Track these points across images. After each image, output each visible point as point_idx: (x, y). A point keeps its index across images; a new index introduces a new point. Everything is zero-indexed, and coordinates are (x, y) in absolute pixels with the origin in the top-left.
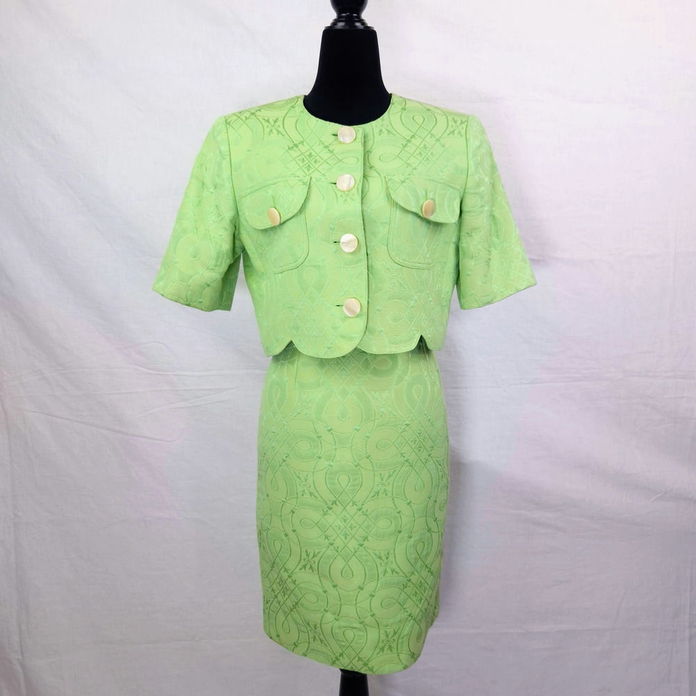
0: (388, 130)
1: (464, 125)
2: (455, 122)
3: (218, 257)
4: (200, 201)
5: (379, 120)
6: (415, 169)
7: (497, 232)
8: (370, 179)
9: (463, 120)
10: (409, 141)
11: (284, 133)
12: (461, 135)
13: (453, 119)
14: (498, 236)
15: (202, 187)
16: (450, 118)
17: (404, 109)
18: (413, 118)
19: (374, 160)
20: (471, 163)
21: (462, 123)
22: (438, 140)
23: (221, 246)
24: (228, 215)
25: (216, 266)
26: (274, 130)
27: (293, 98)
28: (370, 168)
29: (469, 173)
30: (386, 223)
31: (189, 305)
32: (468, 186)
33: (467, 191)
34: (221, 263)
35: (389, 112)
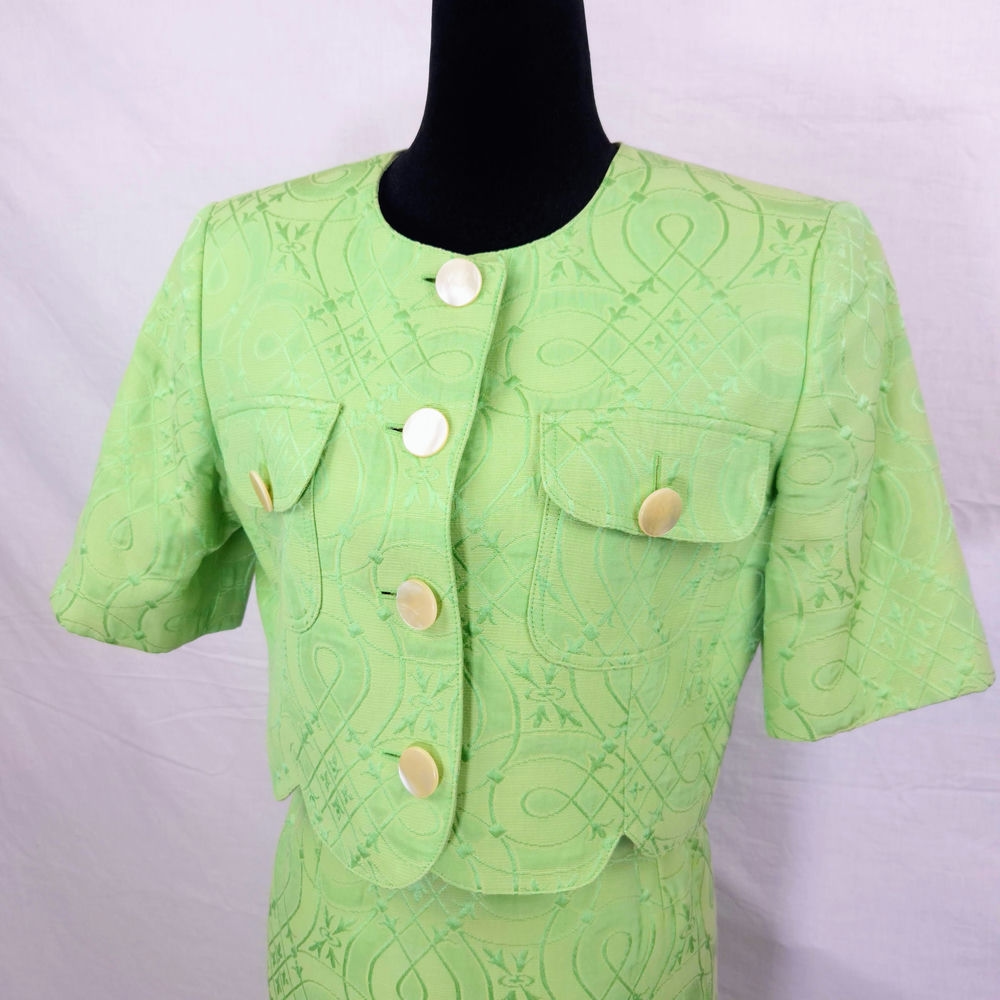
0: (580, 267)
1: (810, 244)
2: (785, 232)
3: (170, 548)
4: (147, 408)
5: (559, 235)
6: (634, 389)
7: (888, 527)
8: (497, 421)
9: (811, 226)
10: (632, 298)
11: (311, 269)
12: (797, 275)
13: (780, 223)
14: (889, 540)
15: (155, 372)
16: (770, 222)
17: (638, 197)
18: (659, 225)
19: (523, 359)
20: (816, 360)
21: (806, 233)
22: (721, 294)
23: (178, 522)
24: (195, 451)
25: (165, 566)
26: (290, 257)
27: (359, 164)
28: (508, 382)
29: (807, 390)
30: (524, 555)
31: (114, 642)
32: (799, 428)
33: (795, 440)
34: (179, 560)
35: (591, 211)
